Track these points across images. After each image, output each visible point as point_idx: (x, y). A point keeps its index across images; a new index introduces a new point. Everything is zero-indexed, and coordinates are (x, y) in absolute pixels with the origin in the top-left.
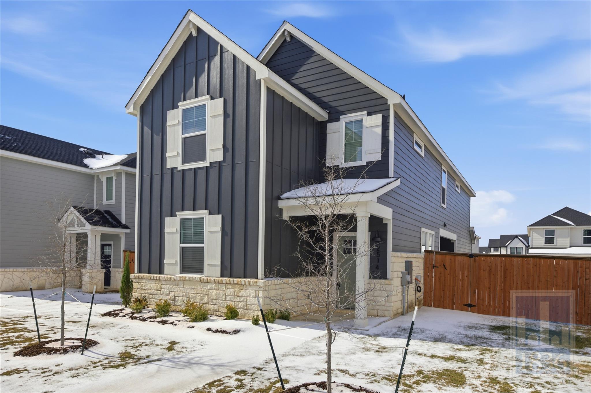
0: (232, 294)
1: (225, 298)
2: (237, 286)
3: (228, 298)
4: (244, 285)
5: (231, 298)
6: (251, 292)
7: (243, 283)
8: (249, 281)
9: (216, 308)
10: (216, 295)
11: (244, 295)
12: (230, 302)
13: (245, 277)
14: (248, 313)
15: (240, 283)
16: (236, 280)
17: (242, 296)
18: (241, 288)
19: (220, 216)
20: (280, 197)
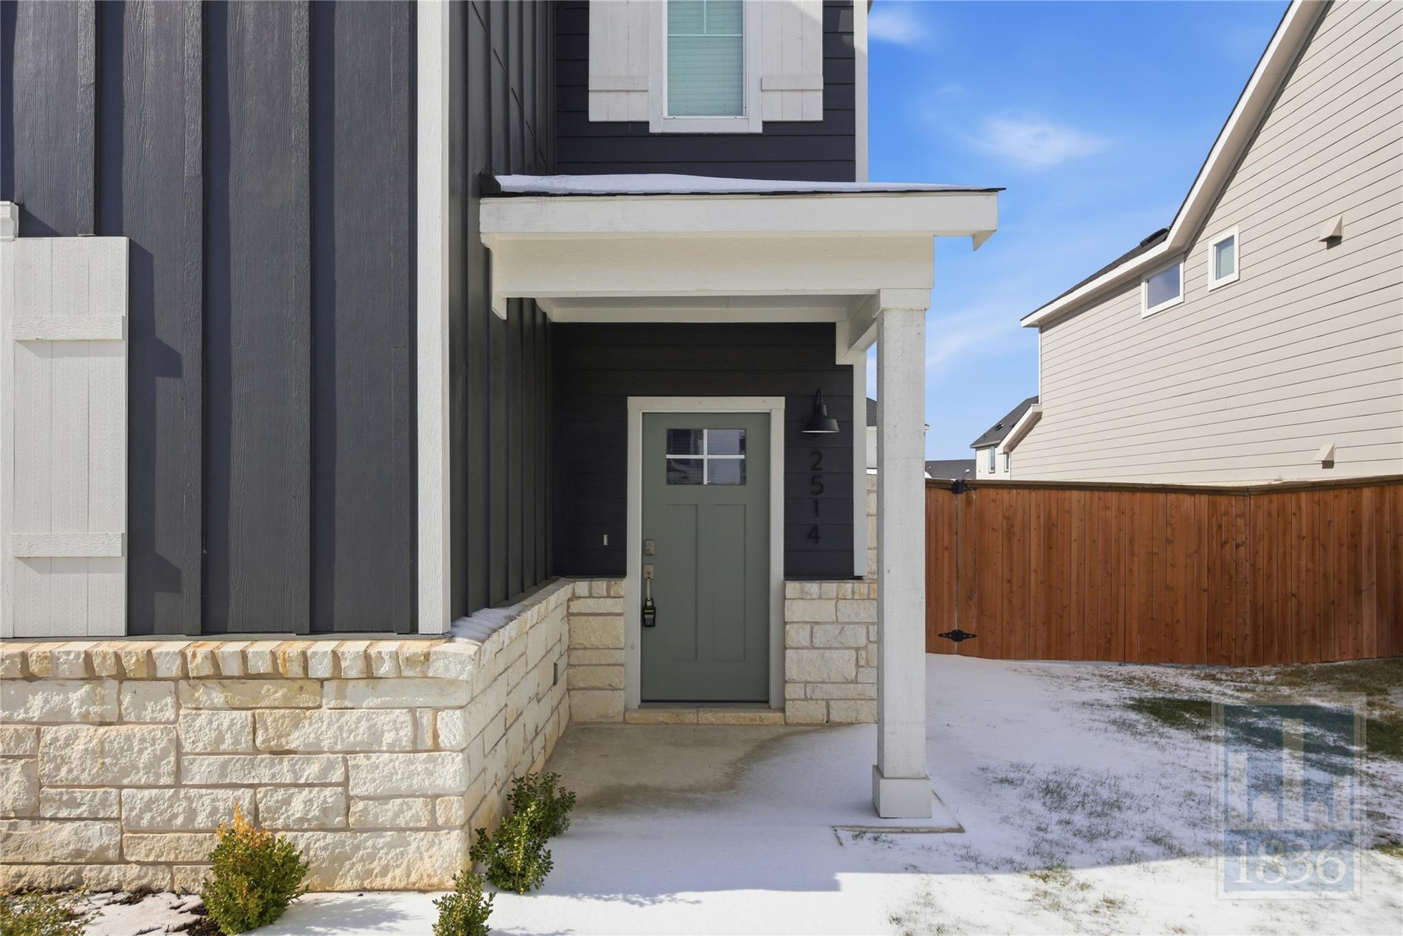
0: (237, 742)
1: (178, 772)
2: (267, 687)
3: (200, 771)
4: (322, 681)
5: (224, 766)
6: (383, 719)
7: (321, 669)
8: (367, 656)
9: (105, 840)
10: (102, 753)
11: (325, 744)
12: (221, 793)
13: (318, 627)
14: (356, 848)
15: (296, 670)
16: (261, 649)
17: (313, 751)
18: (304, 699)
19: (116, 248)
20: (498, 185)
